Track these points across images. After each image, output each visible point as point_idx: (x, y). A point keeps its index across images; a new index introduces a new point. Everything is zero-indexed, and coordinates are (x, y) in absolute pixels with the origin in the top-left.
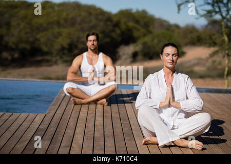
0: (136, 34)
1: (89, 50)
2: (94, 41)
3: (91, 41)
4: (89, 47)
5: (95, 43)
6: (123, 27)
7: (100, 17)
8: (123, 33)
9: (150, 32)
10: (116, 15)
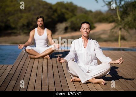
0: (66, 16)
1: (39, 26)
2: (41, 21)
3: (39, 21)
5: (42, 22)
6: (59, 12)
7: (45, 7)
9: (75, 15)
10: (55, 5)
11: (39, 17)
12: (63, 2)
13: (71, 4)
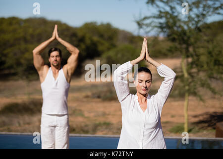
0: (100, 48)
1: (52, 66)
2: (56, 56)
3: (53, 56)
4: (51, 63)
5: (58, 59)
8: (88, 48)
11: (53, 49)
12: (95, 23)
13: (108, 26)
